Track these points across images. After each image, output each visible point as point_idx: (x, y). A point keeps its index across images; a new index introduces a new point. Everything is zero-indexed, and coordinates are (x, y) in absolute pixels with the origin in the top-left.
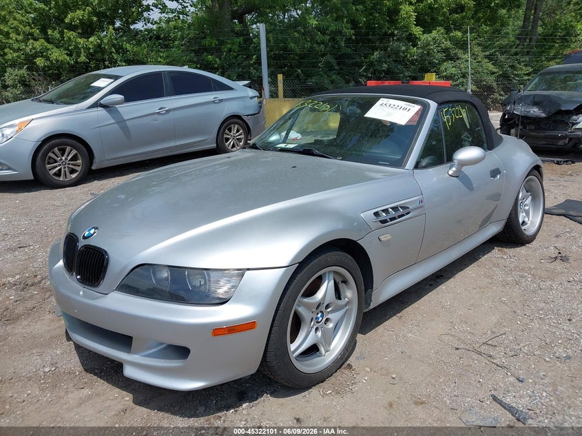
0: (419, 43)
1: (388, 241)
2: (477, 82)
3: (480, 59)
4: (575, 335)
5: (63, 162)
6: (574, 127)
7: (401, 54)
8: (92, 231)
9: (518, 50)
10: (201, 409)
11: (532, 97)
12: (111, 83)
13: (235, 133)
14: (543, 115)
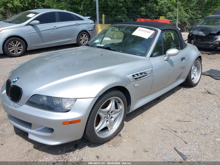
0: (159, 4)
1: (138, 87)
2: (180, 21)
3: (182, 11)
4: (209, 125)
5: (15, 47)
6: (216, 40)
7: (152, 8)
8: (17, 80)
9: (197, 8)
10: (60, 151)
11: (201, 28)
12: (35, 16)
13: (84, 37)
14: (204, 35)
